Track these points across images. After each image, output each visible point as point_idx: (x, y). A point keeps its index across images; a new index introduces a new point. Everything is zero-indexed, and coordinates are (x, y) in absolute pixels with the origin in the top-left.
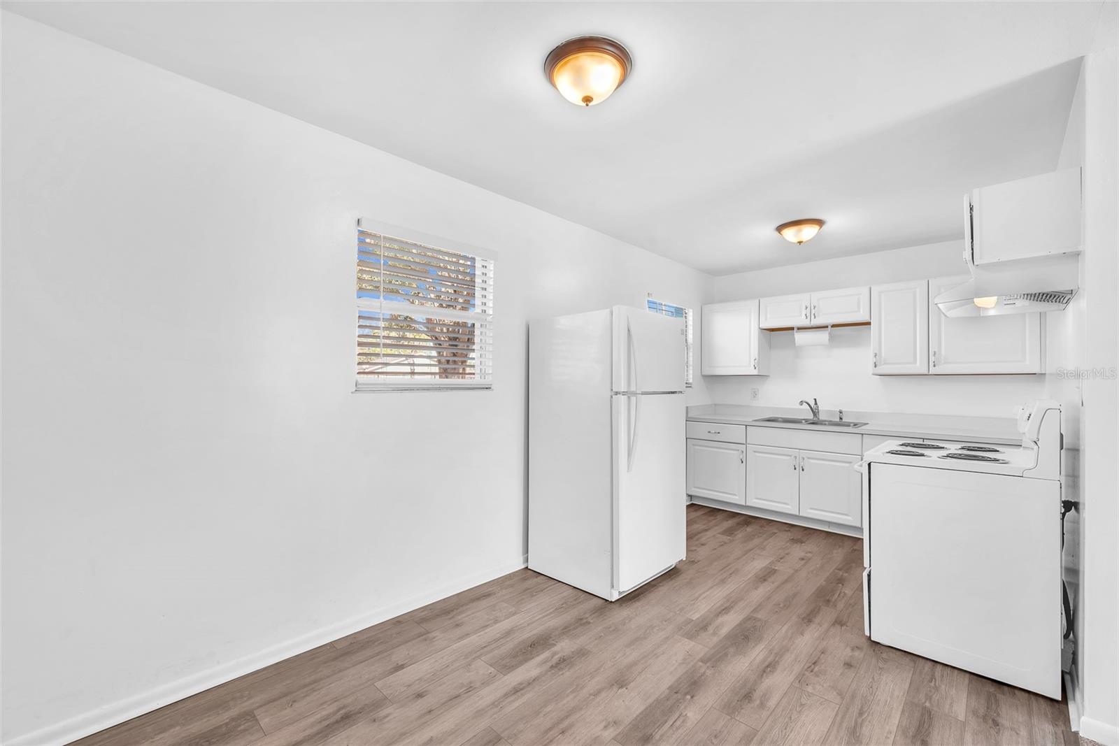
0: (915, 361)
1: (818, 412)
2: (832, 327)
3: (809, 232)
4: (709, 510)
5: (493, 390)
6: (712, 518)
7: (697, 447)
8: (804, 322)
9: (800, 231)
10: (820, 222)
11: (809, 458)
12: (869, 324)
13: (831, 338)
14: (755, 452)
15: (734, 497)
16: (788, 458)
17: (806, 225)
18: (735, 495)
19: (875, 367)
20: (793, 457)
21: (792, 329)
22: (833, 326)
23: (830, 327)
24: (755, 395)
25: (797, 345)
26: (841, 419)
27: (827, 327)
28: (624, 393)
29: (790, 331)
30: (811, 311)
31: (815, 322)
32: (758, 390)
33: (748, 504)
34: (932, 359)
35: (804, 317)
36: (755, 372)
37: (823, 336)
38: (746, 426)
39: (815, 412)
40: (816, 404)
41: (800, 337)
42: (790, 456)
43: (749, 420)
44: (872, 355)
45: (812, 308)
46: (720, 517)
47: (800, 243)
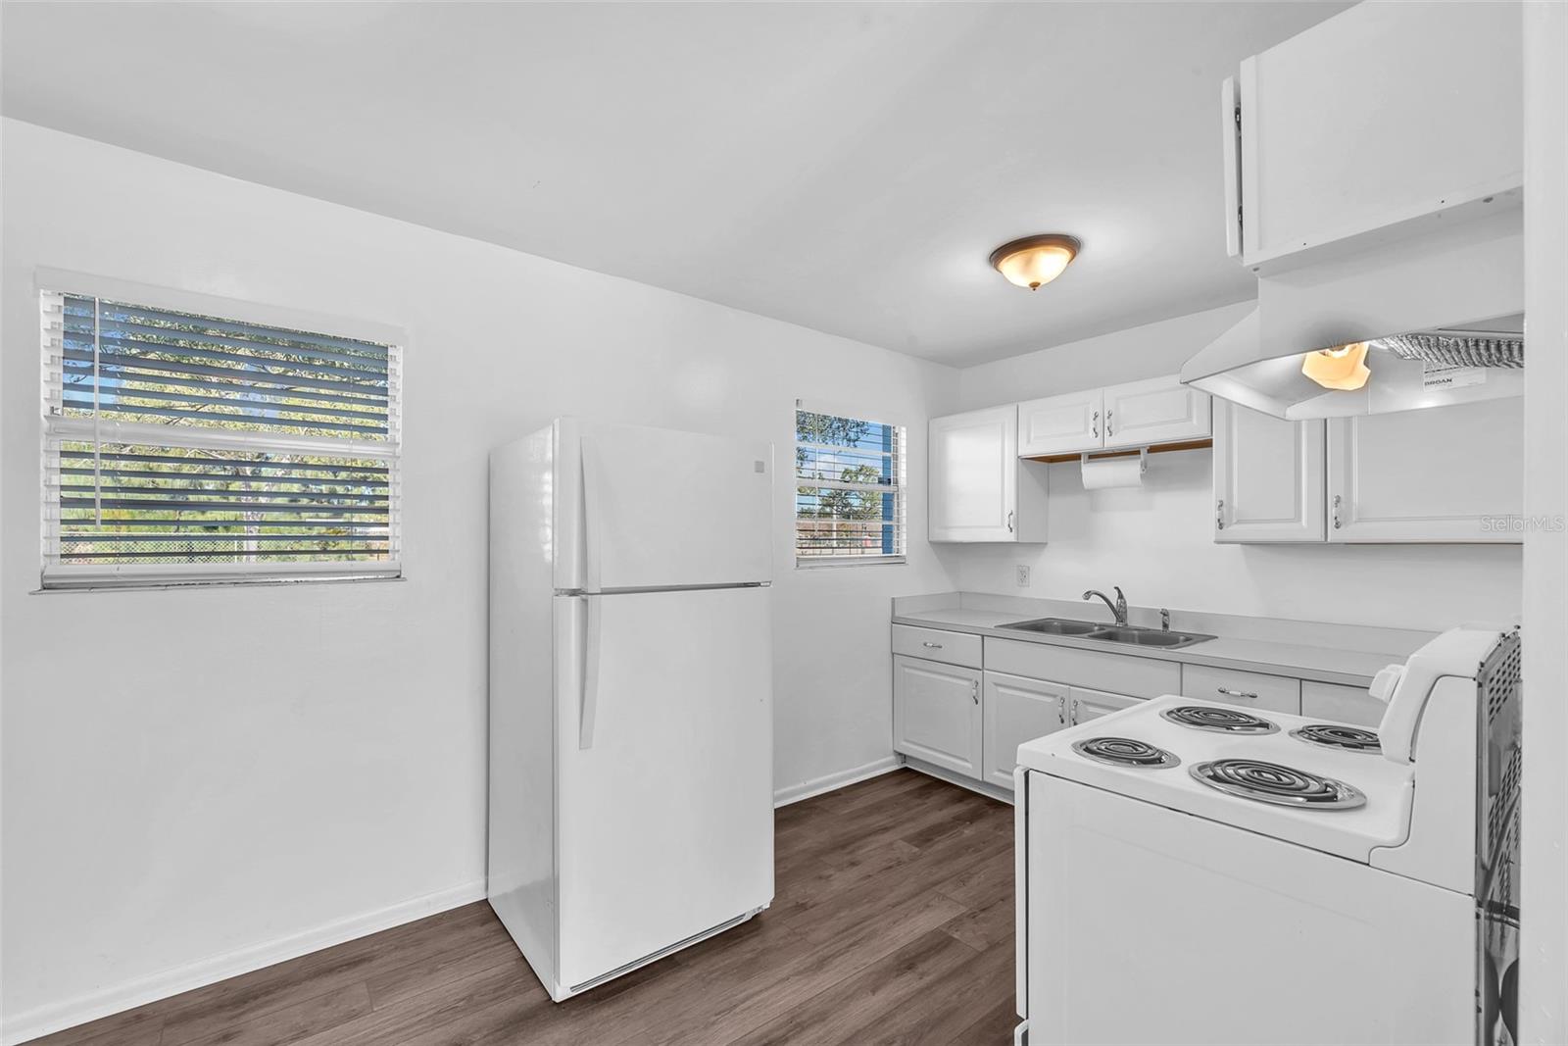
0: (1298, 518)
1: (1126, 612)
2: (1149, 451)
3: (1050, 263)
4: (928, 782)
5: (405, 579)
6: (919, 801)
7: (907, 670)
8: (1093, 444)
9: (1028, 262)
10: (1071, 244)
11: (1085, 703)
12: (1207, 444)
13: (1148, 473)
14: (997, 685)
15: (966, 764)
16: (1050, 700)
17: (1042, 248)
18: (966, 761)
19: (1221, 527)
20: (1059, 698)
21: (1076, 457)
22: (1153, 449)
23: (1143, 452)
24: (1023, 575)
25: (1086, 487)
26: (1165, 626)
27: (1137, 452)
28: (574, 593)
29: (1075, 462)
30: (1105, 421)
31: (1113, 443)
32: (1029, 568)
33: (985, 779)
34: (1332, 512)
35: (1091, 434)
36: (1011, 537)
37: (1131, 469)
38: (983, 636)
39: (1120, 613)
40: (1121, 596)
41: (1091, 473)
42: (1055, 696)
43: (989, 624)
44: (1214, 504)
45: (1106, 415)
46: (936, 798)
47: (1034, 286)
